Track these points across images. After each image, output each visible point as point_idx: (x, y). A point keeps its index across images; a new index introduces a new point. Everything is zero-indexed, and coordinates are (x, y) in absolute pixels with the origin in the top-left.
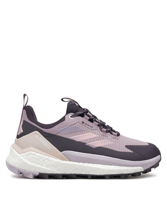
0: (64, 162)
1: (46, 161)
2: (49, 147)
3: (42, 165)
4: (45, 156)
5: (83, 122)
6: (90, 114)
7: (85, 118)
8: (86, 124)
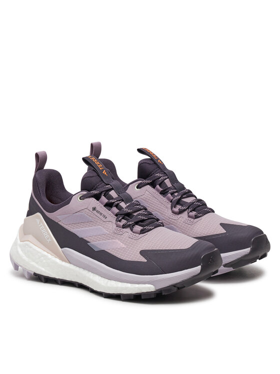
0: (64, 264)
1: (42, 258)
2: (48, 239)
3: (37, 263)
4: (42, 251)
5: (94, 209)
6: (113, 193)
7: (100, 202)
8: (98, 212)
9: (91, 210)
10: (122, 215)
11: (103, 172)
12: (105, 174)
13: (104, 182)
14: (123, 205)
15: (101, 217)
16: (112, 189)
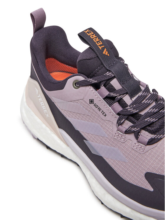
5: (91, 101)
6: (115, 83)
7: (99, 93)
8: (96, 106)
9: (88, 102)
10: (125, 115)
11: (104, 53)
12: (106, 54)
13: (104, 66)
14: (127, 99)
15: (100, 113)
16: (114, 77)
